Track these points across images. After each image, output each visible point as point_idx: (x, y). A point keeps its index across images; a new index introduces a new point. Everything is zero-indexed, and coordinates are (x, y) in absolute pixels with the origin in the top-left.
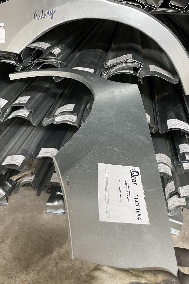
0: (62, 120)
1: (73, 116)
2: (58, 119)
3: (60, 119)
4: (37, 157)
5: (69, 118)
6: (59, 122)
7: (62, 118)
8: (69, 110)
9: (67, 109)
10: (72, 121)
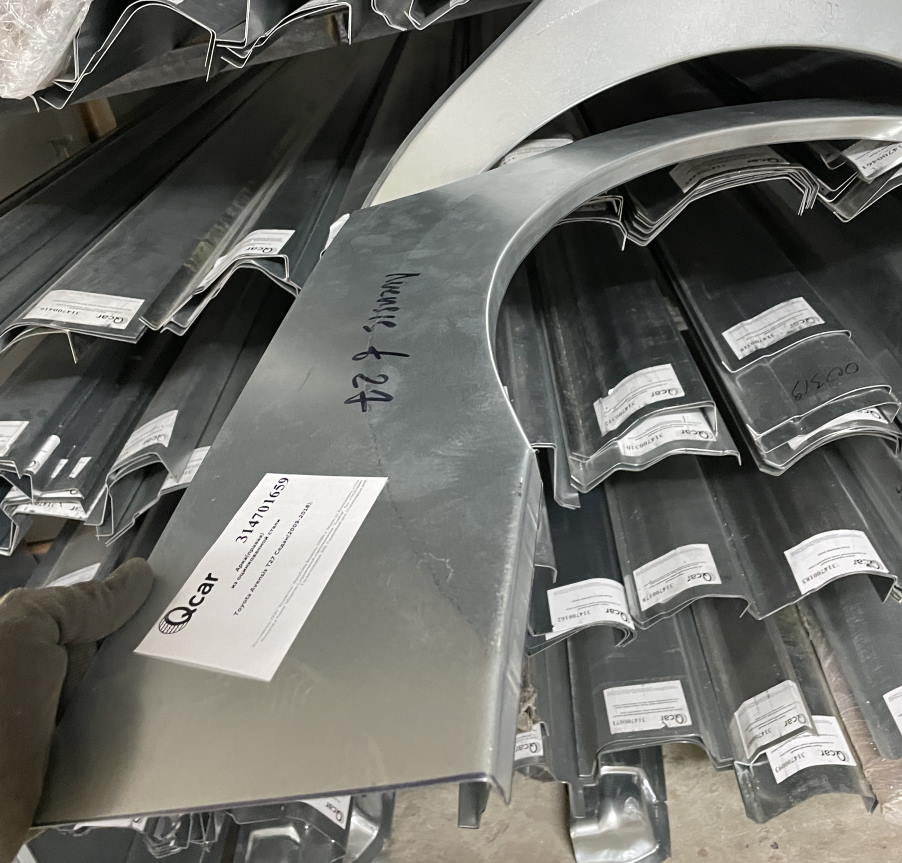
0: (652, 446)
1: (686, 415)
2: (634, 447)
3: (642, 446)
4: (549, 636)
5: (680, 429)
6: (647, 456)
7: (645, 439)
8: (668, 396)
9: (658, 393)
10: (698, 438)
